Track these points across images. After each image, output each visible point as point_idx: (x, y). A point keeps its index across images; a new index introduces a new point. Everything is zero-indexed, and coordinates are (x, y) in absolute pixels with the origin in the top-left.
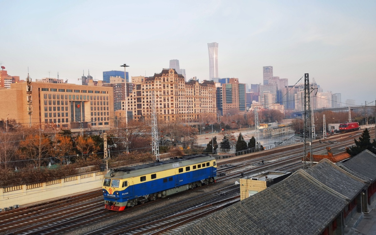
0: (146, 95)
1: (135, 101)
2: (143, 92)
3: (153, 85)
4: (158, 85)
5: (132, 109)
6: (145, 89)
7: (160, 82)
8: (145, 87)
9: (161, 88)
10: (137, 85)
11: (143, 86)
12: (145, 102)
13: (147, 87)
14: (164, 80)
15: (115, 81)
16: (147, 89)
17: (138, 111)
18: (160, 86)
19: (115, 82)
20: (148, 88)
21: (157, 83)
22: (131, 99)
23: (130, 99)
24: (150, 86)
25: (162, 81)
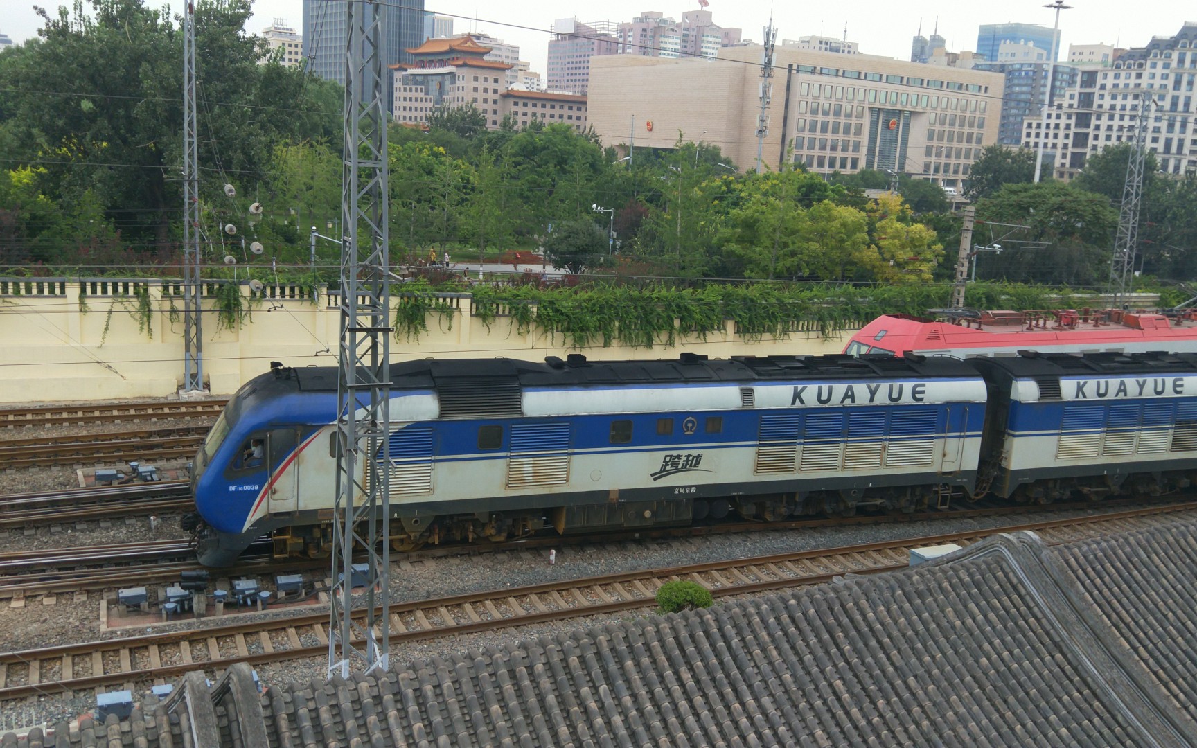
0: (1108, 107)
1: (1069, 122)
2: (1102, 97)
3: (1139, 76)
4: (1158, 76)
5: (1054, 146)
6: (1109, 86)
7: (1166, 66)
8: (1110, 82)
9: (1165, 86)
10: (1083, 73)
11: (1105, 77)
12: (1101, 128)
13: (1116, 82)
14: (1181, 61)
15: (1013, 55)
16: (1116, 86)
17: (1073, 154)
18: (1162, 78)
19: (1013, 58)
20: (1121, 86)
21: (1153, 71)
22: (1058, 117)
23: (1054, 116)
24: (1128, 77)
25: (1174, 64)
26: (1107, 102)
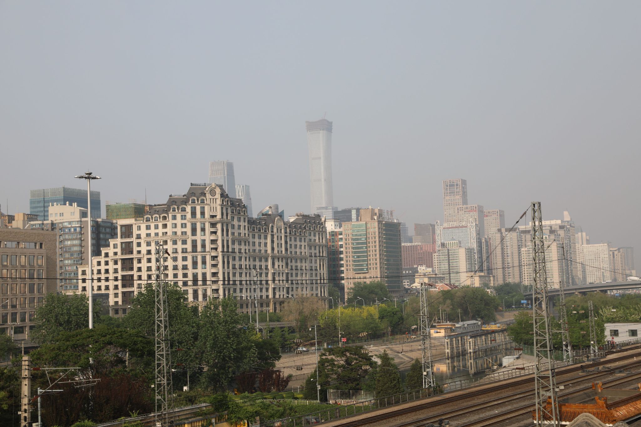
0: (145, 252)
1: (116, 267)
2: (139, 245)
3: (165, 226)
4: (179, 226)
5: (107, 288)
6: (143, 236)
7: (183, 217)
8: (143, 232)
9: (186, 232)
10: (122, 226)
11: (139, 228)
12: (143, 269)
13: (148, 232)
14: (194, 214)
15: (62, 214)
16: (148, 235)
17: (124, 293)
18: (182, 227)
19: (62, 218)
20: (153, 235)
21: (174, 222)
22: (107, 263)
23: (103, 263)
24: (156, 227)
25: (189, 216)
26: (144, 248)
